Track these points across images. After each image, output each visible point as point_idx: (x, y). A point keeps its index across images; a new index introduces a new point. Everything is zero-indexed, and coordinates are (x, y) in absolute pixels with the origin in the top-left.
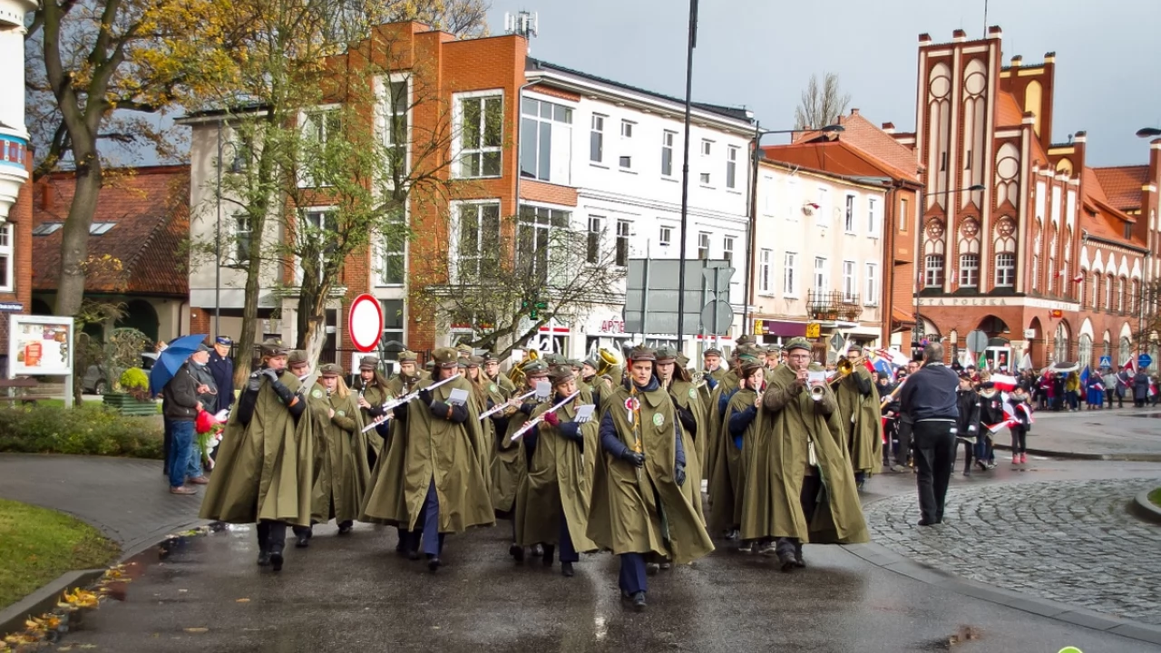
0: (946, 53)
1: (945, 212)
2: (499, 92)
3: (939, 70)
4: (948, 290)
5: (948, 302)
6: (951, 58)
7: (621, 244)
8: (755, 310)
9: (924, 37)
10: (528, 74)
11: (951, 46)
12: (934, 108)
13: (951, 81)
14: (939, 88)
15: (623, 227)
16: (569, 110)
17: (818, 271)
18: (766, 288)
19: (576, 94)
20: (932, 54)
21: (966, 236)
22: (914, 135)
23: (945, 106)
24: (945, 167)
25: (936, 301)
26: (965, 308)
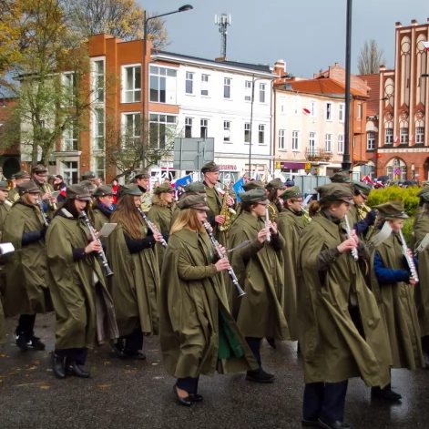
0: (408, 31)
1: (409, 107)
2: (139, 65)
3: (405, 39)
4: (410, 145)
5: (410, 150)
6: (410, 33)
7: (203, 130)
8: (276, 157)
9: (398, 24)
10: (152, 56)
11: (411, 28)
12: (403, 57)
13: (411, 45)
14: (405, 48)
15: (204, 122)
16: (175, 71)
17: (312, 139)
18: (283, 147)
19: (177, 64)
20: (402, 32)
21: (419, 118)
22: (394, 71)
23: (408, 56)
24: (409, 86)
25: (405, 150)
26: (418, 153)
